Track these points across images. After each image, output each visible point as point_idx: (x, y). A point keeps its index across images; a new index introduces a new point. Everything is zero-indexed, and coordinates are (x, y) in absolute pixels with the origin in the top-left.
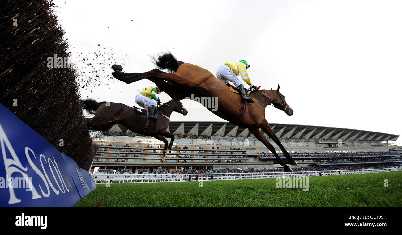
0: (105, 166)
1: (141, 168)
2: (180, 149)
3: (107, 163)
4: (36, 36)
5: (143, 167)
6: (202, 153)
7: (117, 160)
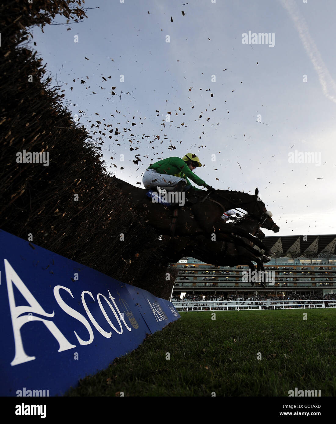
0: (193, 291)
1: (234, 293)
2: (279, 270)
3: (194, 288)
4: (43, 144)
5: (235, 291)
6: (308, 275)
7: (205, 284)
